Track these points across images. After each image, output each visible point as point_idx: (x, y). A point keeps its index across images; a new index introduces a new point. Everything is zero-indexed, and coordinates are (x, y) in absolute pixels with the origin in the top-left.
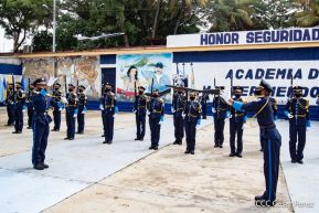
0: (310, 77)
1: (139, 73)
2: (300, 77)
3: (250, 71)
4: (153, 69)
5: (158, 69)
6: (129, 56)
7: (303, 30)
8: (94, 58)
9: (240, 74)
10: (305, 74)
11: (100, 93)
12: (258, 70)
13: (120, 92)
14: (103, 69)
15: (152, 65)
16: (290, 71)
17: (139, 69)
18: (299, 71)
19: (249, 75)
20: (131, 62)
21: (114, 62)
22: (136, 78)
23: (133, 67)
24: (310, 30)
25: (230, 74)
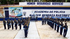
0: (50, 12)
1: (15, 12)
2: (48, 12)
3: (39, 11)
4: (18, 11)
5: (19, 11)
6: (12, 8)
7: (47, 3)
8: (3, 8)
9: (37, 12)
10: (49, 12)
11: (5, 16)
12: (41, 11)
13: (10, 16)
14: (5, 11)
15: (18, 10)
16: (47, 11)
17: (15, 11)
18: (48, 11)
19: (39, 12)
20: (13, 9)
21: (8, 9)
22: (14, 13)
23: (13, 10)
24: (49, 3)
25: (35, 12)
